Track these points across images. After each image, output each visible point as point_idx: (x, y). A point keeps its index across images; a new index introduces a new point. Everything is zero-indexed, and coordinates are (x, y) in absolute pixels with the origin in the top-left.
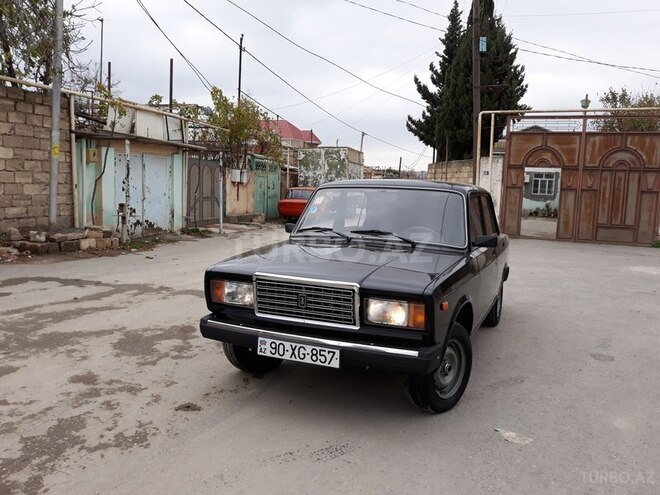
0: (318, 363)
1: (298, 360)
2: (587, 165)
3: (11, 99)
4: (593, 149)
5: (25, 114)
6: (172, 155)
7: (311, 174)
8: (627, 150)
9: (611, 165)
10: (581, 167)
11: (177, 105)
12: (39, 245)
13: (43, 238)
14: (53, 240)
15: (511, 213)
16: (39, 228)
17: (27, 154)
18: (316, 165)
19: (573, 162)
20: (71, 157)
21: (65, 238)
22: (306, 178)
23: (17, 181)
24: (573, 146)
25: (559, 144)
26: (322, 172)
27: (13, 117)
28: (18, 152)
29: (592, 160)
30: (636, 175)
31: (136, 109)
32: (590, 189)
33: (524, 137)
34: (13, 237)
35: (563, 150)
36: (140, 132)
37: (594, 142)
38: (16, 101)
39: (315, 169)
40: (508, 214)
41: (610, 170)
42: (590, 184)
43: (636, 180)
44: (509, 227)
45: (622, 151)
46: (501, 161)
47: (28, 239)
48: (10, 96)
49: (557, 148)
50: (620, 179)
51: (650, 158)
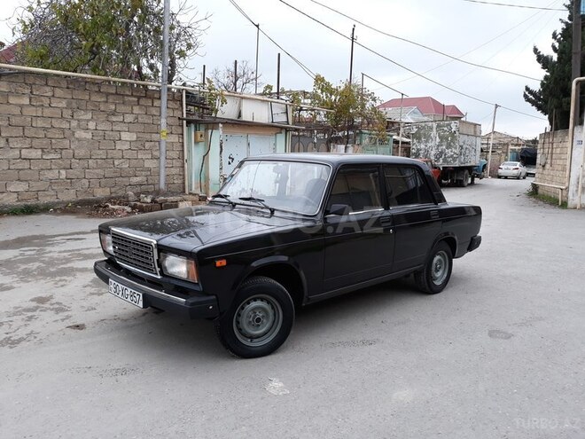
3: (135, 96)
5: (146, 107)
6: (276, 134)
7: (423, 146)
11: (283, 92)
12: (144, 205)
13: (149, 200)
14: (156, 202)
16: (147, 193)
17: (147, 136)
18: (428, 138)
20: (183, 138)
21: (166, 201)
22: (418, 150)
23: (139, 157)
26: (433, 144)
27: (136, 110)
28: (140, 135)
31: (242, 98)
34: (130, 199)
36: (246, 117)
38: (139, 98)
39: (427, 141)
47: (139, 201)
48: (134, 94)
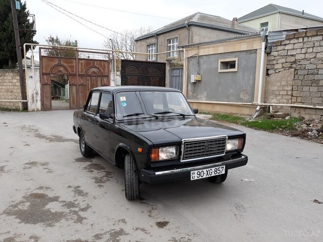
0: (217, 174)
1: (210, 176)
2: (80, 73)
4: (82, 66)
8: (95, 67)
9: (89, 74)
10: (77, 75)
15: (46, 98)
19: (73, 72)
24: (73, 64)
25: (67, 63)
29: (82, 72)
30: (100, 78)
32: (82, 85)
33: (49, 59)
35: (68, 66)
37: (82, 63)
40: (45, 98)
41: (90, 76)
42: (82, 82)
43: (100, 80)
44: (46, 105)
45: (94, 67)
46: (38, 71)
49: (65, 65)
50: (94, 80)
51: (104, 71)
